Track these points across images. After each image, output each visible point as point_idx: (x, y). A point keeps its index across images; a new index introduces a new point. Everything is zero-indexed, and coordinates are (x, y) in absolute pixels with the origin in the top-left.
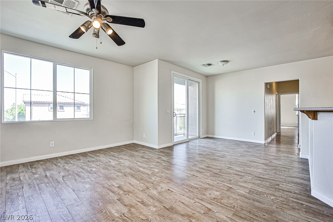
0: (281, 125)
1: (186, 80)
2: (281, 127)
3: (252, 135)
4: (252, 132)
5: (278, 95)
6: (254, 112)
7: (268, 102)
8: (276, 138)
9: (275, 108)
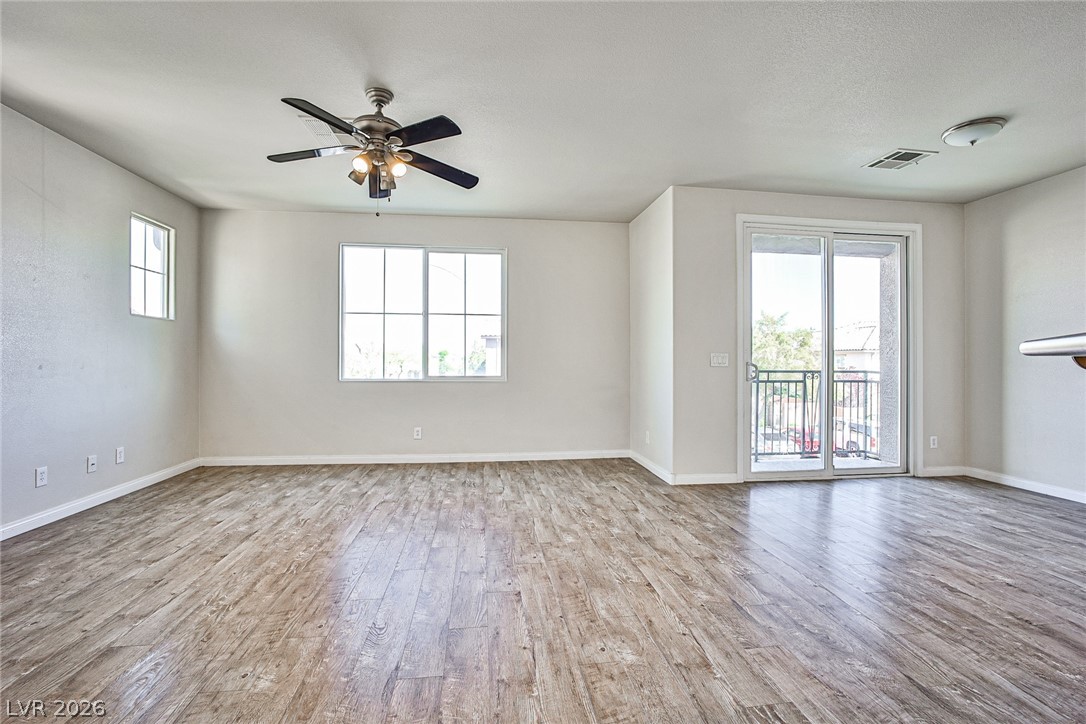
1: (822, 239)
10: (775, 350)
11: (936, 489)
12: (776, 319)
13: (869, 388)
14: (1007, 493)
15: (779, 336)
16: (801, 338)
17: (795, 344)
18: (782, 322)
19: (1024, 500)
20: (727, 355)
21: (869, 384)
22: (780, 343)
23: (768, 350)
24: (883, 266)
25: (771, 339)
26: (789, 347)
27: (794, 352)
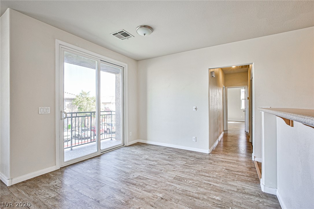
0: (228, 120)
1: (96, 62)
2: (228, 122)
3: (193, 141)
4: (193, 137)
5: (225, 89)
6: (196, 109)
7: (213, 96)
8: (224, 139)
9: (221, 103)
10: (86, 103)
11: (132, 150)
12: (86, 93)
13: (112, 116)
14: (149, 147)
15: (87, 98)
16: (94, 99)
17: (93, 101)
18: (88, 94)
19: (153, 149)
20: (49, 108)
21: (112, 115)
22: (88, 101)
23: (84, 102)
24: (116, 77)
25: (85, 99)
26: (90, 102)
27: (92, 103)
